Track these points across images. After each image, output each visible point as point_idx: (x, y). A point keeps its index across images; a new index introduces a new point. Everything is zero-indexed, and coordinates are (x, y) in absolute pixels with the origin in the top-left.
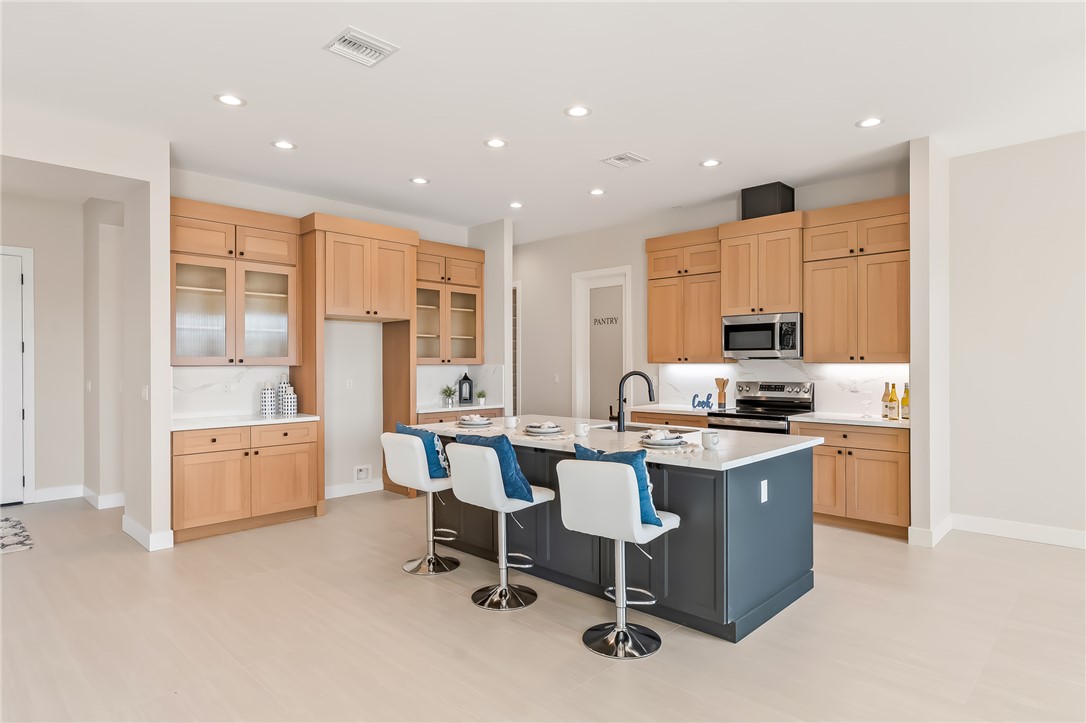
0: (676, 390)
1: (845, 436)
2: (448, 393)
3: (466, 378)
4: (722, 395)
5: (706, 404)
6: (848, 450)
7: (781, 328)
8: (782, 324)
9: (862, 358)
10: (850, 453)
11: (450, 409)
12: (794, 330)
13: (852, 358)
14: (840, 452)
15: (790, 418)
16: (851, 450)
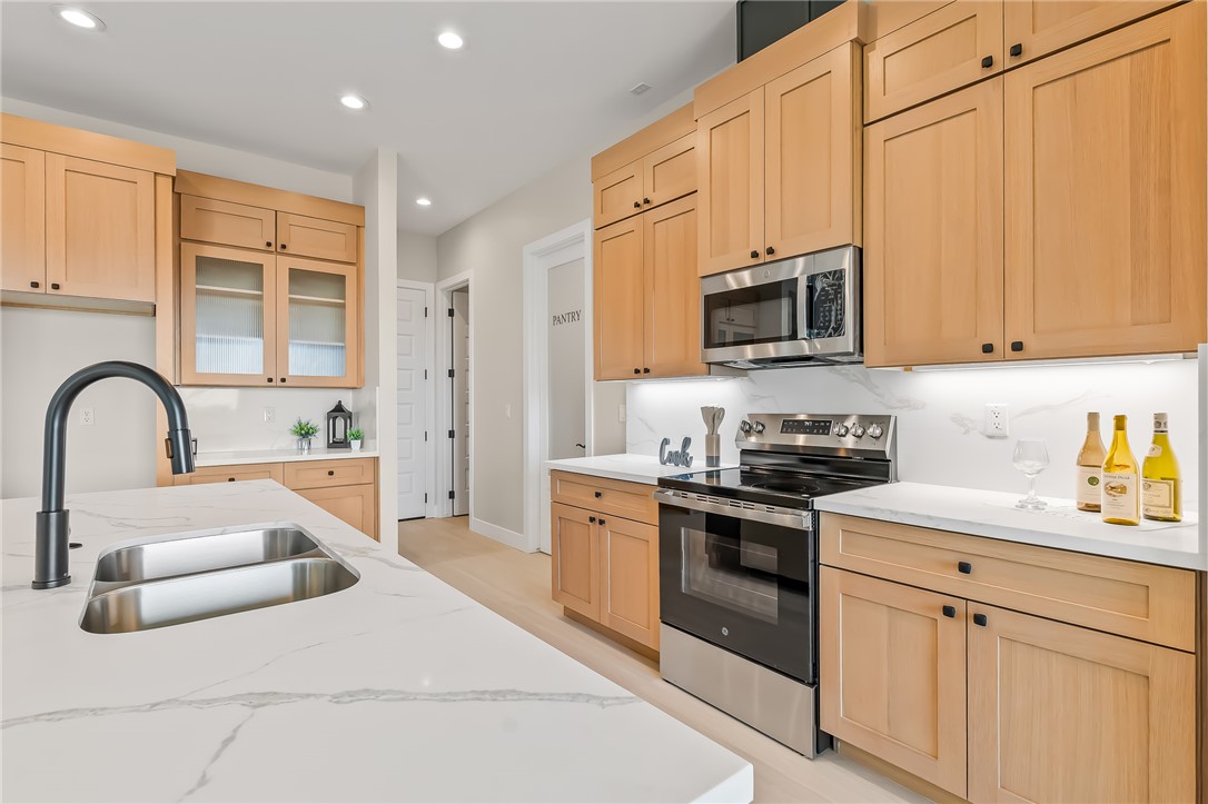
0: (651, 429)
1: (964, 568)
2: (305, 433)
3: (339, 409)
4: (713, 441)
5: (682, 458)
6: (974, 609)
7: (811, 289)
8: (812, 279)
9: (1017, 347)
10: (980, 620)
11: (305, 456)
12: (839, 289)
13: (988, 349)
14: (948, 612)
15: (820, 503)
16: (982, 610)
